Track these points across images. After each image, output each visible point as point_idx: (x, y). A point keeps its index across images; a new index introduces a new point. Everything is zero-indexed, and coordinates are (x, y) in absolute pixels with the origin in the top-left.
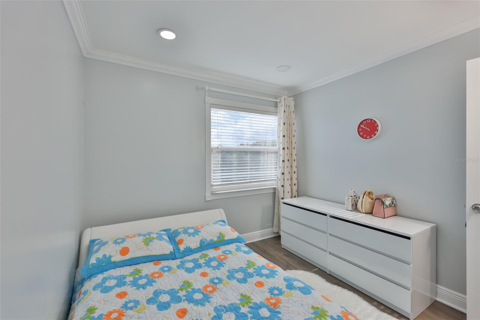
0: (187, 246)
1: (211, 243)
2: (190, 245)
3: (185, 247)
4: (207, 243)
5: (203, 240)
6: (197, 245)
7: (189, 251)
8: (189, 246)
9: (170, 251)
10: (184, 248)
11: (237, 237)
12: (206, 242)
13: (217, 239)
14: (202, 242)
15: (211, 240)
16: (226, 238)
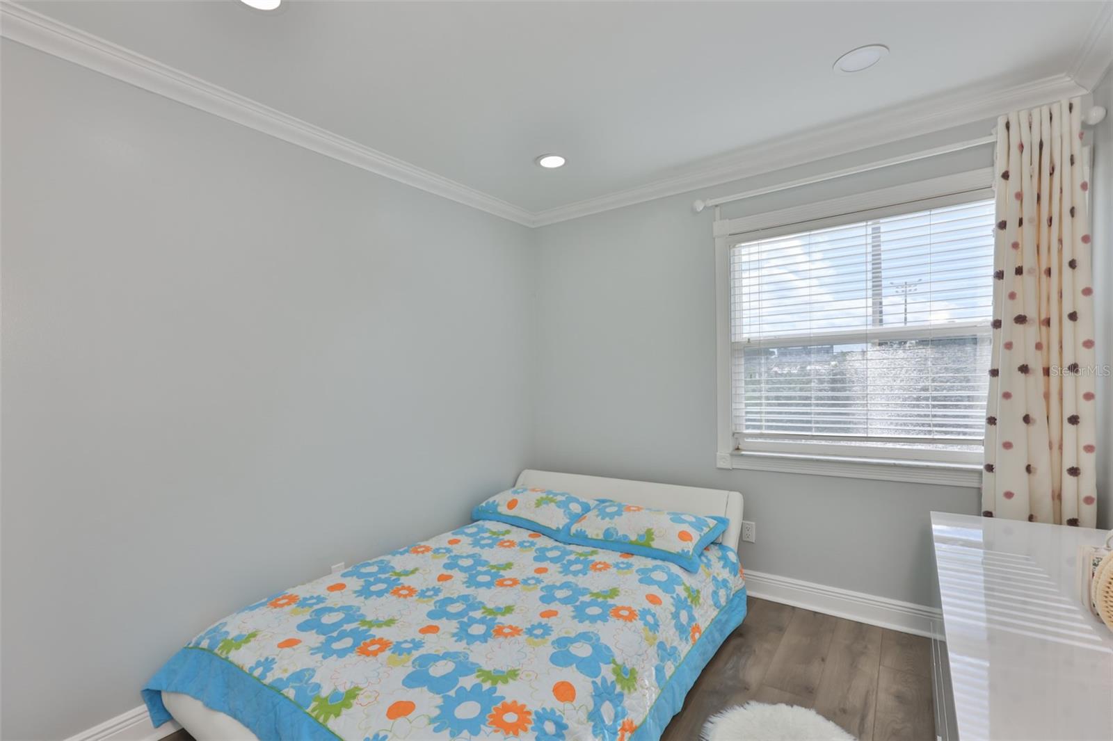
0: (581, 530)
1: (623, 541)
2: (587, 530)
3: (579, 529)
4: (617, 538)
5: (612, 530)
6: (597, 535)
7: (582, 539)
8: (585, 531)
9: (557, 526)
10: (577, 531)
11: (678, 552)
12: (615, 536)
13: (637, 539)
14: (607, 533)
15: (625, 536)
16: (655, 544)
